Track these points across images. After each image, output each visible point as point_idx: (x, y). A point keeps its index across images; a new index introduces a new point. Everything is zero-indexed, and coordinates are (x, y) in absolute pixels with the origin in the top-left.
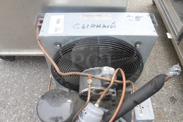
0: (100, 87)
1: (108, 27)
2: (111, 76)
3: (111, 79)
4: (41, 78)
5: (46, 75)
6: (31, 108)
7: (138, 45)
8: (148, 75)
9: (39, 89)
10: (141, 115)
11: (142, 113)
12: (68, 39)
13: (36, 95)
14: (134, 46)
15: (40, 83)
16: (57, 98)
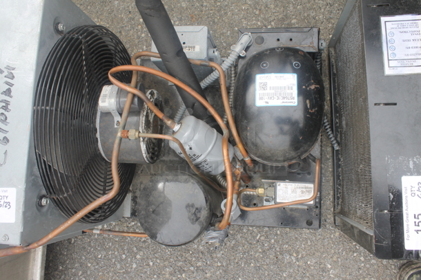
0: (141, 117)
1: (12, 85)
2: (121, 92)
3: (128, 92)
4: (96, 257)
5: (90, 246)
6: (163, 272)
7: (61, 27)
8: (108, 23)
9: (122, 260)
10: (197, 49)
11: (194, 47)
12: (33, 177)
13: (134, 266)
14: (60, 37)
15: (109, 259)
16: (158, 206)
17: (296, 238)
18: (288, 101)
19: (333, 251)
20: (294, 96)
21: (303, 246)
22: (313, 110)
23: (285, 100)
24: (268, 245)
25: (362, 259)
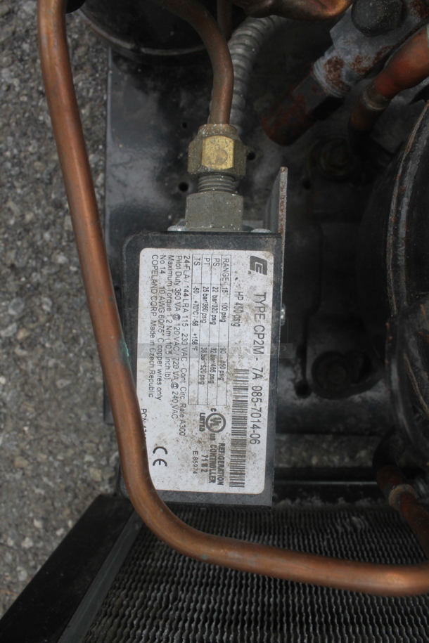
17: (75, 340)
19: (42, 457)
21: (51, 363)
24: (46, 244)
25: (27, 543)
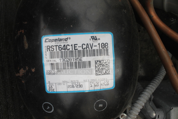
18: (59, 43)
20: (48, 53)
22: (19, 34)
23: (62, 44)
